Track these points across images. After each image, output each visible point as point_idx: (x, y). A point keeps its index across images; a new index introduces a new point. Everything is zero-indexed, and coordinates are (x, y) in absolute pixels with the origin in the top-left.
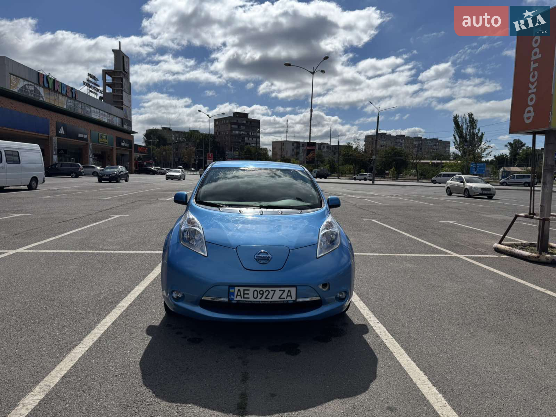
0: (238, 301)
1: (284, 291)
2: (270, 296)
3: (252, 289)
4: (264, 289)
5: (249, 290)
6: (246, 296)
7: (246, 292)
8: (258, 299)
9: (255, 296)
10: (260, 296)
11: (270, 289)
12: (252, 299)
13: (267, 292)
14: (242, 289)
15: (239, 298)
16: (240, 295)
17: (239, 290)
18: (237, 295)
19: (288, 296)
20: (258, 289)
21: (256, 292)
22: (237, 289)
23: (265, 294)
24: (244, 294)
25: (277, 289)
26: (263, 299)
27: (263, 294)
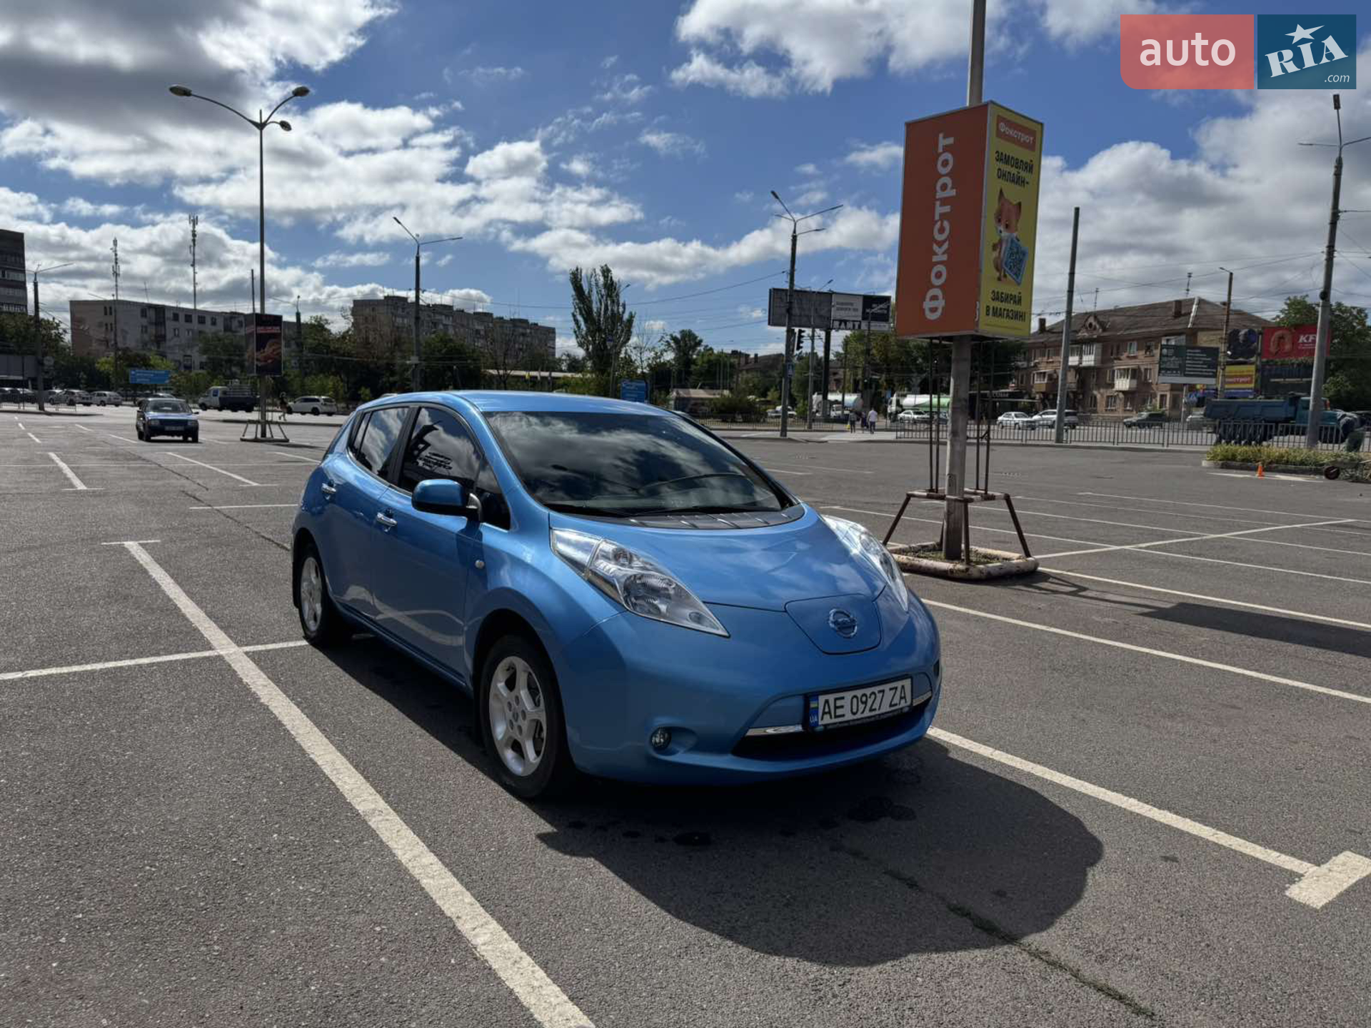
0: (825, 726)
1: (896, 688)
2: (876, 706)
3: (848, 695)
4: (868, 691)
5: (843, 698)
6: (839, 712)
7: (839, 703)
8: (859, 716)
9: (855, 710)
10: (861, 706)
11: (876, 689)
12: (849, 717)
13: (873, 696)
14: (831, 697)
15: (827, 720)
16: (829, 712)
17: (827, 702)
18: (824, 713)
19: (901, 698)
20: (859, 693)
21: (855, 700)
22: (822, 699)
23: (870, 702)
24: (836, 707)
25: (886, 687)
26: (867, 714)
27: (865, 703)
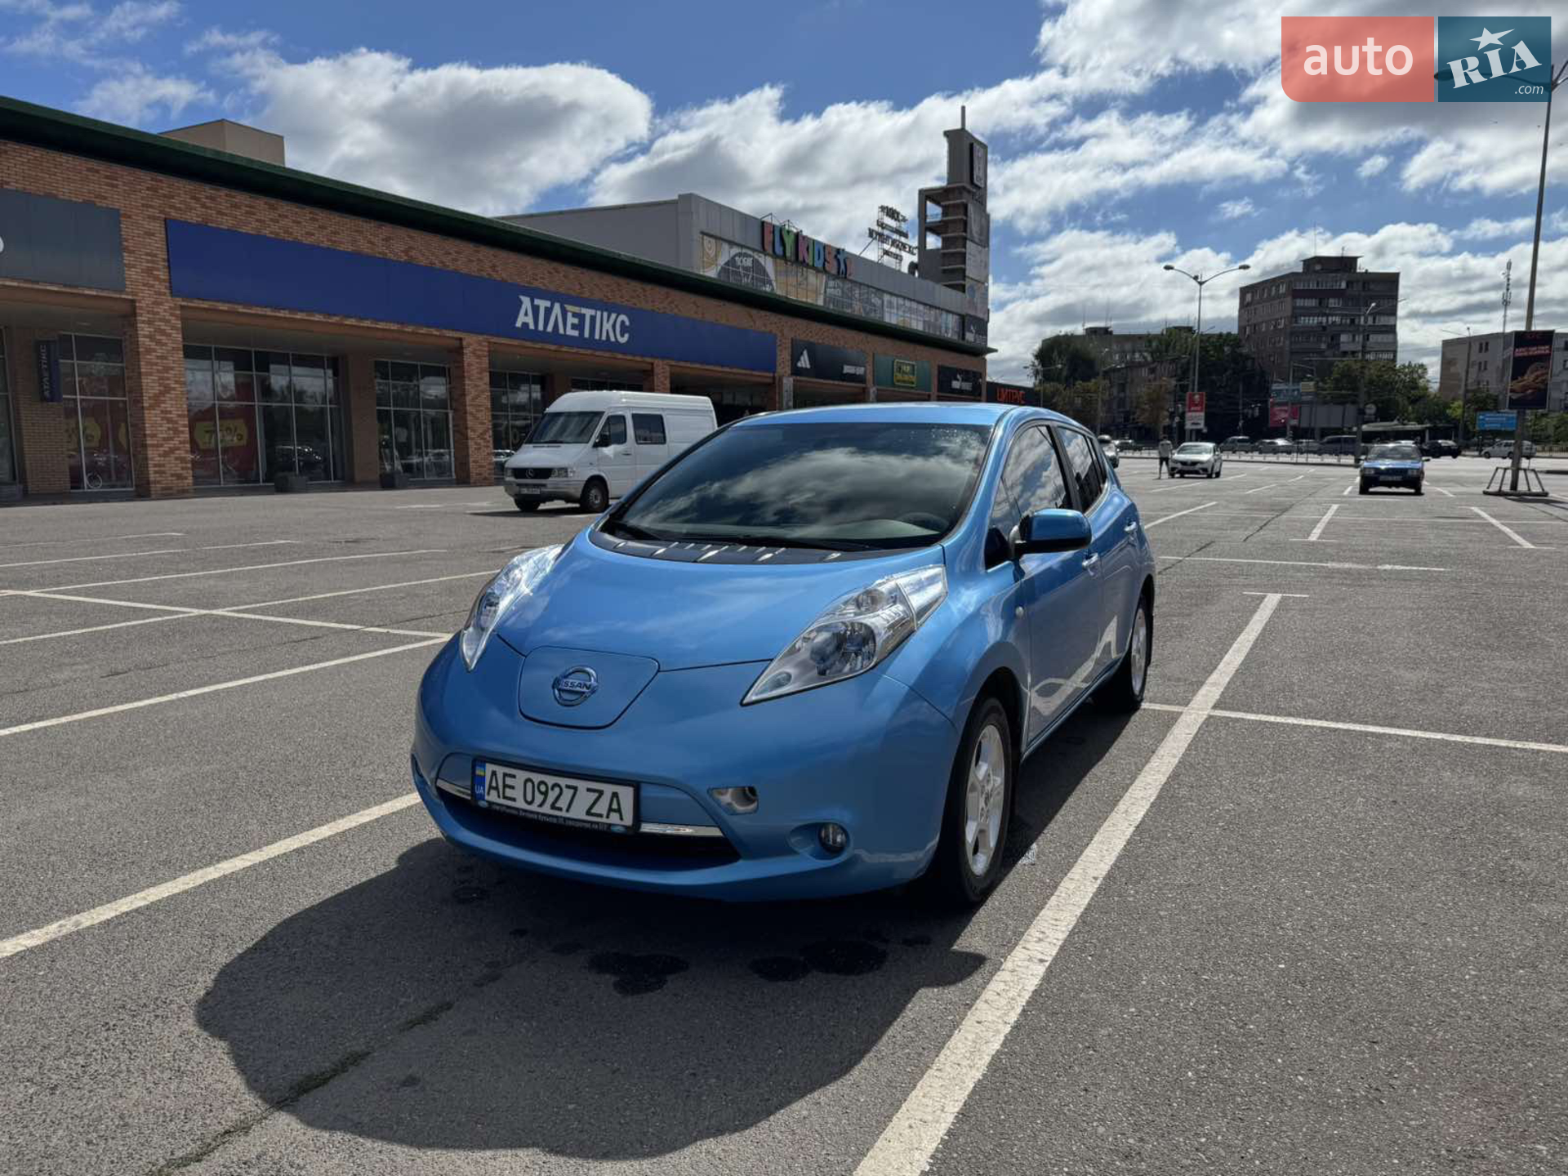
0: (490, 803)
1: (601, 793)
2: (563, 803)
3: (522, 775)
4: (550, 780)
5: (514, 777)
6: (509, 792)
7: (509, 781)
8: (534, 808)
9: (529, 798)
10: (539, 798)
11: (563, 782)
12: (520, 804)
13: (557, 790)
14: (501, 770)
15: (493, 797)
16: (496, 788)
17: (494, 773)
18: (491, 787)
19: (610, 810)
20: (537, 778)
21: (529, 785)
22: (490, 768)
23: (552, 795)
24: (505, 786)
25: (582, 785)
26: (546, 809)
27: (545, 794)
